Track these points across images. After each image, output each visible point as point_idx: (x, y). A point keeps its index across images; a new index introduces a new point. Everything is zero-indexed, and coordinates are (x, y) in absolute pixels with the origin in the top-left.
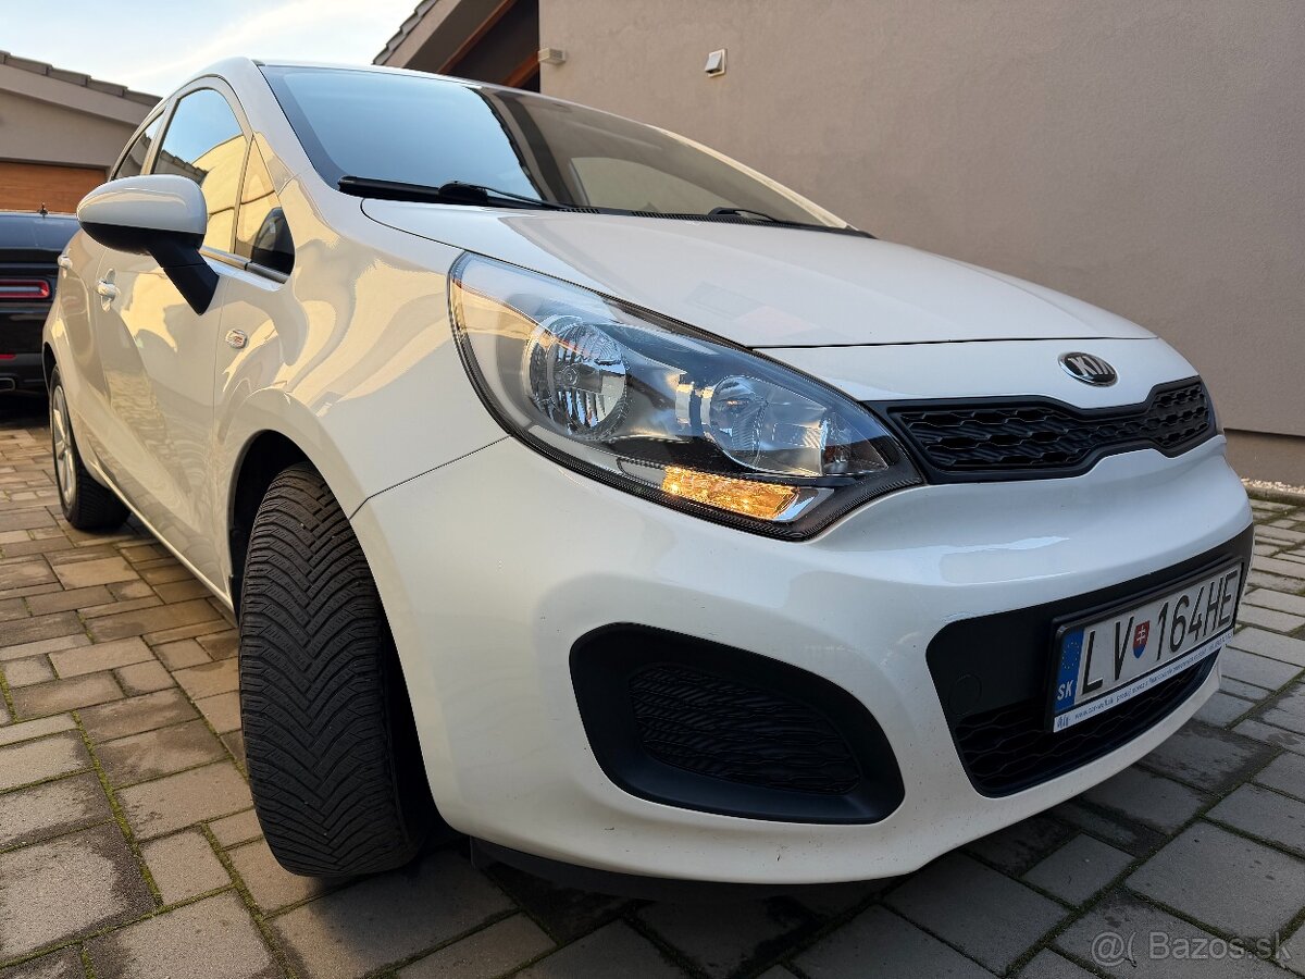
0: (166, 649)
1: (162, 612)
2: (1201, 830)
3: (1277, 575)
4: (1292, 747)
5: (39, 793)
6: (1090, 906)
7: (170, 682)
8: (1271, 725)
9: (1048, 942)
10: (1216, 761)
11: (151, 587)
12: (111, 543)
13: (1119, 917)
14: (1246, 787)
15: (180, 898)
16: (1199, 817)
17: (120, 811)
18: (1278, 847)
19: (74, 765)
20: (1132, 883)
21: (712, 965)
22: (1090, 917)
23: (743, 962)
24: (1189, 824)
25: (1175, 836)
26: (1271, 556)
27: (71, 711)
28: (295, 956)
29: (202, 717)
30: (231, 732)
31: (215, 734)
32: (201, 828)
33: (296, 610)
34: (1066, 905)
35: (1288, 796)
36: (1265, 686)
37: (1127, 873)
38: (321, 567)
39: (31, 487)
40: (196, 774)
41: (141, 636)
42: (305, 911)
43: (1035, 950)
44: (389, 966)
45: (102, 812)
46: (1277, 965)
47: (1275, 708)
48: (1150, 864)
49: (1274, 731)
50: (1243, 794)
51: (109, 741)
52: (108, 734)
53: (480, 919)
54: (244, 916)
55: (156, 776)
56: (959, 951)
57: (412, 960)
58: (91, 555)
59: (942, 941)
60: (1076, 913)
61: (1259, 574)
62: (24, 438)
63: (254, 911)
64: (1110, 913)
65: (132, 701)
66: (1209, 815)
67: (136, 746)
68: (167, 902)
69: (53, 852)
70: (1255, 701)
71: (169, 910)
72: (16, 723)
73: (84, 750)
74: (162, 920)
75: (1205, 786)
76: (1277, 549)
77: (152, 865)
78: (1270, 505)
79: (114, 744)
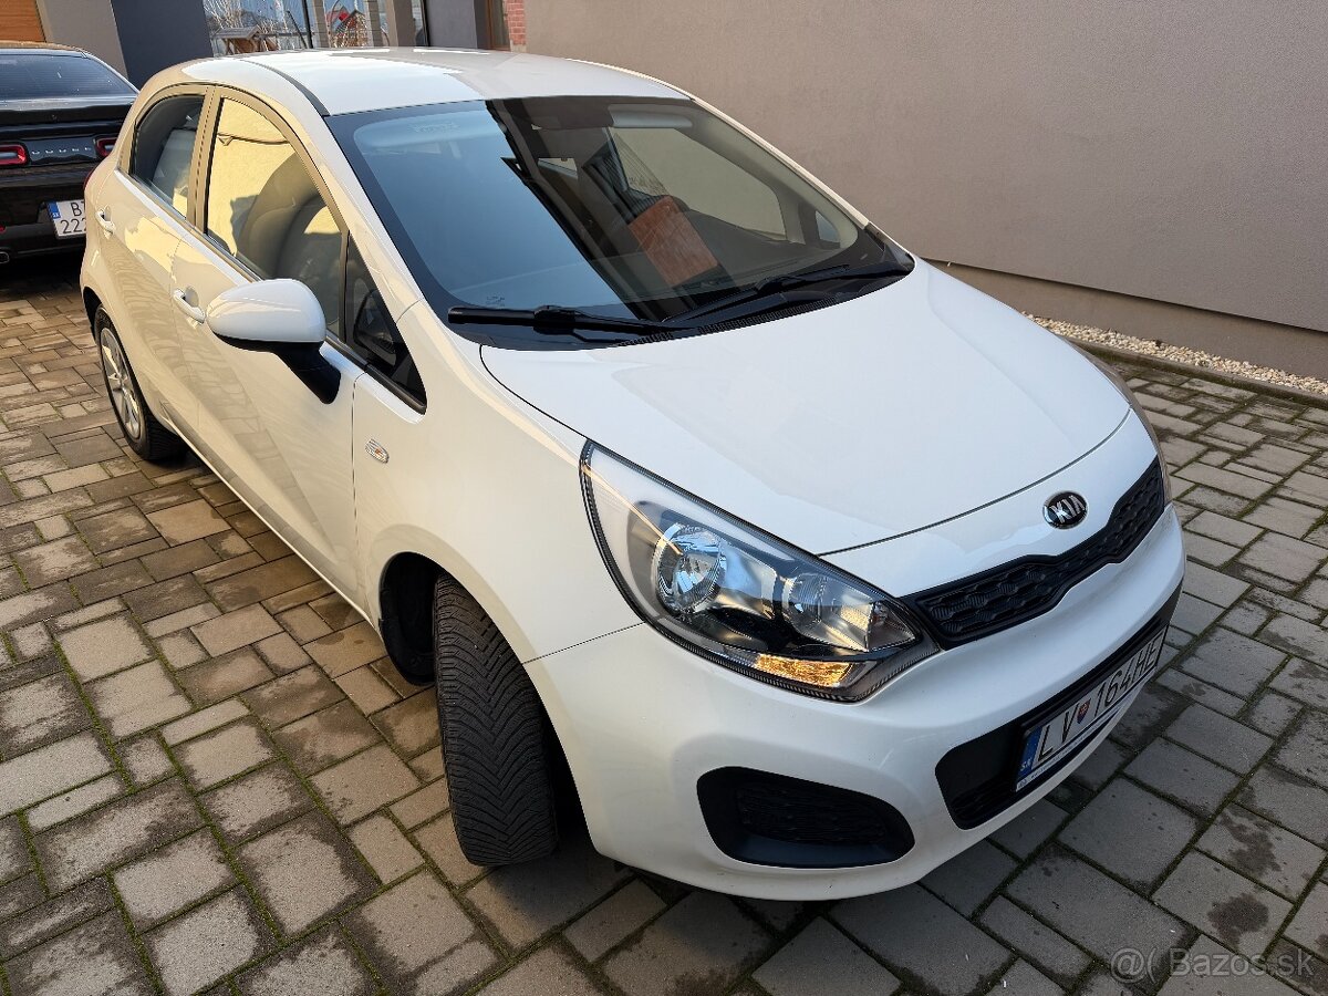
0: (286, 617)
1: (266, 572)
2: (1120, 786)
3: (1223, 493)
4: (1200, 699)
5: (249, 783)
6: (1032, 858)
7: (304, 660)
8: (1188, 674)
9: (1001, 891)
10: (1139, 715)
11: (245, 539)
12: (186, 480)
13: (1051, 867)
14: (1159, 741)
15: (395, 877)
16: (1119, 773)
17: (316, 797)
18: (1170, 800)
19: (264, 754)
20: (1065, 837)
21: (775, 918)
22: (1032, 868)
23: (796, 915)
24: (1110, 780)
25: (1099, 791)
26: (1222, 467)
27: (238, 695)
28: (490, 923)
29: (347, 697)
30: (375, 713)
31: (364, 715)
32: (384, 811)
33: (483, 717)
34: (1016, 858)
35: (1187, 749)
36: (1190, 630)
37: (1060, 829)
38: (497, 682)
39: (73, 395)
40: (363, 758)
41: (260, 602)
42: (484, 883)
43: (993, 897)
44: (555, 927)
45: (305, 800)
46: (1153, 903)
47: (1194, 655)
48: (1078, 819)
49: (1188, 681)
50: (1156, 748)
51: (282, 726)
52: (278, 719)
53: (609, 886)
54: (443, 892)
55: (333, 763)
56: (941, 899)
57: (571, 922)
58: (175, 498)
59: (930, 892)
60: (1023, 864)
61: (1208, 491)
62: (30, 315)
63: (449, 885)
64: (1046, 864)
65: (283, 681)
66: (1126, 771)
67: (305, 732)
68: (386, 880)
69: (284, 841)
70: (1178, 648)
71: (389, 888)
72: (199, 710)
73: (267, 737)
74: (386, 896)
75: (1128, 741)
76: (1227, 456)
77: (363, 849)
78: (1233, 393)
79: (288, 730)
